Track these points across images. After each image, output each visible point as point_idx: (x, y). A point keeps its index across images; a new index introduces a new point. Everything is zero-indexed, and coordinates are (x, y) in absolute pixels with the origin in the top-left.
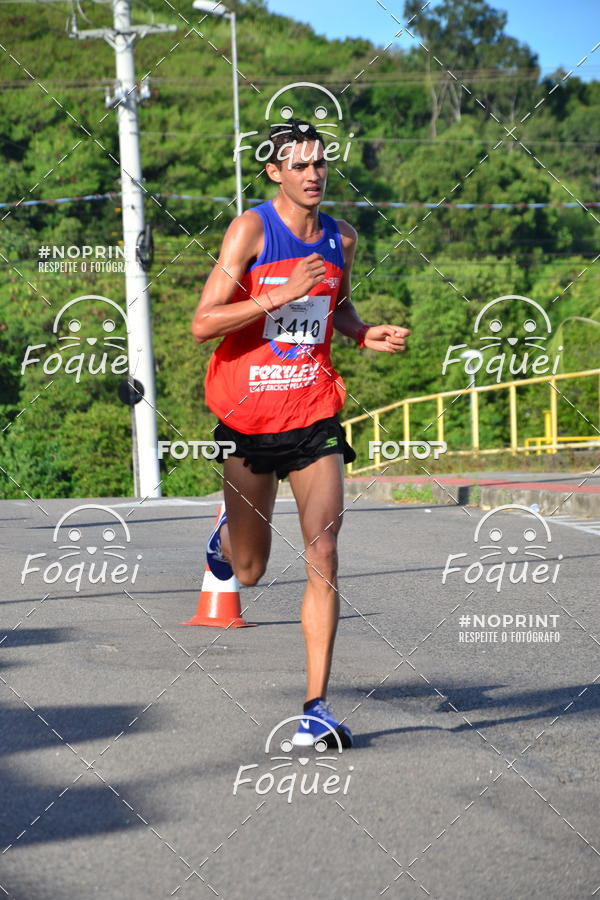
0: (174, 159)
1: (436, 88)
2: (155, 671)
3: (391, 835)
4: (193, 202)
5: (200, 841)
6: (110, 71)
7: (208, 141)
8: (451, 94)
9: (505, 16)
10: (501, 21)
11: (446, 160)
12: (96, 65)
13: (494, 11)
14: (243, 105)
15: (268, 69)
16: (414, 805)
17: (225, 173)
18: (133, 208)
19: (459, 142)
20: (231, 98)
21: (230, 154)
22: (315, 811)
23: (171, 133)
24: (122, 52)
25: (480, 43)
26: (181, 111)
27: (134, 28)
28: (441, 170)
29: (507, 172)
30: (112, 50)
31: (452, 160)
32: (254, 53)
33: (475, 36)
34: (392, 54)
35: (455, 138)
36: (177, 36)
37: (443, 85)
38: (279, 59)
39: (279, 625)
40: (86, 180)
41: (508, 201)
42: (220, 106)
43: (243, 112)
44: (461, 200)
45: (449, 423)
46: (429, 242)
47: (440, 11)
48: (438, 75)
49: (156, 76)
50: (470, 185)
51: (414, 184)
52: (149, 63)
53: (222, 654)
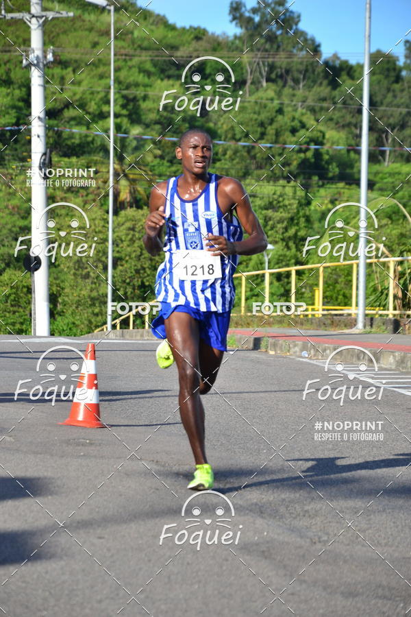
0: (68, 105)
1: (250, 64)
2: (39, 456)
3: (194, 574)
4: (80, 135)
5: (63, 574)
6: (27, 42)
7: (92, 93)
8: (260, 68)
9: (299, 16)
10: (297, 20)
11: (255, 113)
12: (17, 37)
13: (292, 12)
14: (117, 70)
15: (136, 46)
16: (212, 554)
17: (103, 116)
18: (38, 136)
19: (264, 101)
20: (109, 64)
21: (108, 102)
22: (143, 556)
23: (67, 86)
24: (35, 30)
25: (281, 34)
26: (74, 71)
27: (44, 13)
28: (251, 120)
29: (296, 123)
30: (29, 27)
31: (259, 114)
32: (126, 34)
33: (278, 29)
34: (220, 39)
35: (262, 99)
36: (73, 19)
37: (255, 62)
38: (143, 39)
39: (126, 427)
40: (7, 116)
41: (296, 143)
42: (101, 69)
43: (118, 74)
44: (263, 141)
45: (249, 293)
46: (241, 169)
47: (254, 11)
48: (251, 55)
49: (58, 47)
50: (271, 130)
51: (232, 128)
52: (53, 37)
53: (85, 446)
